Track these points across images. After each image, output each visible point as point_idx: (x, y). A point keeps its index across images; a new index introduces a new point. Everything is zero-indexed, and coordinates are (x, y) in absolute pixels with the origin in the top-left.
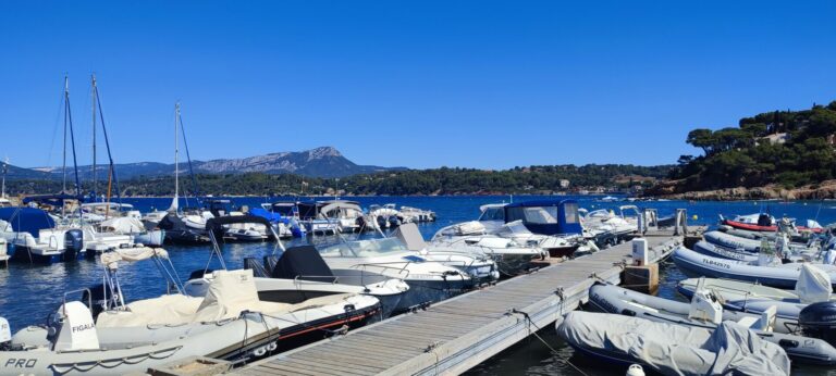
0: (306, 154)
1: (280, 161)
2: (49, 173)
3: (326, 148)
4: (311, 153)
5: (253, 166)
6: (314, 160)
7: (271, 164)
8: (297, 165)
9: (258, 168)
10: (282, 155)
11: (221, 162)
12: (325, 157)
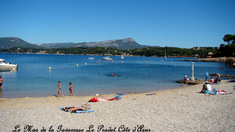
0: (122, 40)
1: (113, 43)
2: (39, 46)
3: (129, 38)
4: (124, 40)
5: (103, 45)
6: (125, 43)
7: (110, 44)
8: (119, 45)
9: (105, 46)
10: (113, 41)
11: (93, 43)
12: (129, 42)
